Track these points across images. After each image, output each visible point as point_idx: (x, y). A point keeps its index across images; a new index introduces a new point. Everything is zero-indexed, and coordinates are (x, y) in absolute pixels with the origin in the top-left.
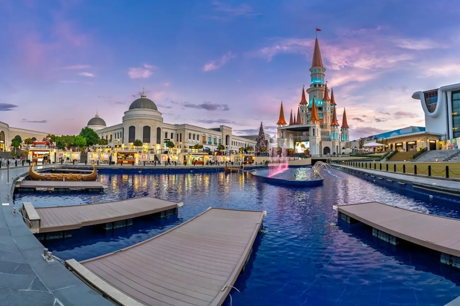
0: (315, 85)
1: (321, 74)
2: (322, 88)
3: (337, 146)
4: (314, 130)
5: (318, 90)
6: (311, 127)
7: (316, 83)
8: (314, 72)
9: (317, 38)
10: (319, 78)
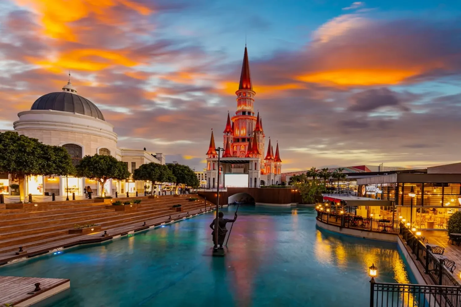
0: (244, 113)
1: (251, 99)
2: (252, 117)
3: (272, 180)
4: (256, 164)
5: (248, 119)
6: (254, 162)
7: (245, 110)
8: (243, 96)
9: (247, 47)
10: (248, 104)
